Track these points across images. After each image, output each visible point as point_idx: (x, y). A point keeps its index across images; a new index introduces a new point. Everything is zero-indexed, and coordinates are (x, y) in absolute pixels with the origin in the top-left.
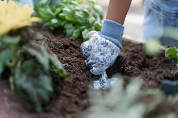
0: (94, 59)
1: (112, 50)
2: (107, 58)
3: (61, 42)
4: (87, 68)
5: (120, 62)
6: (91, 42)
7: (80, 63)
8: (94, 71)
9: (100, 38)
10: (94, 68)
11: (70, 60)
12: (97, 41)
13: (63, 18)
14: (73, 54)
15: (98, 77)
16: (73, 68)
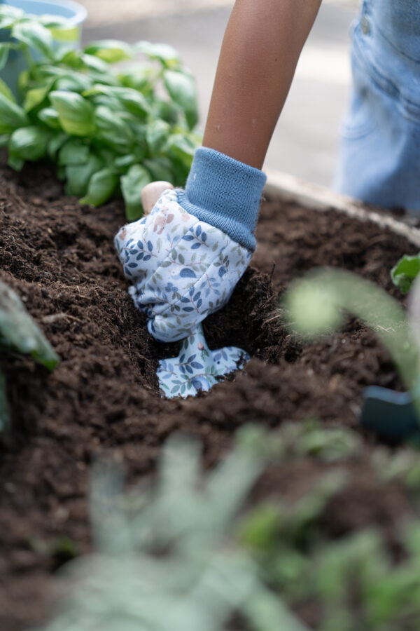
0: (159, 290)
1: (221, 259)
2: (203, 285)
3: (48, 221)
4: (134, 316)
5: (249, 294)
6: (150, 228)
7: (109, 301)
8: (161, 330)
9: (181, 215)
10: (158, 320)
11: (74, 296)
12: (169, 227)
13: (53, 125)
14: (87, 265)
15: (173, 348)
16: (83, 325)
